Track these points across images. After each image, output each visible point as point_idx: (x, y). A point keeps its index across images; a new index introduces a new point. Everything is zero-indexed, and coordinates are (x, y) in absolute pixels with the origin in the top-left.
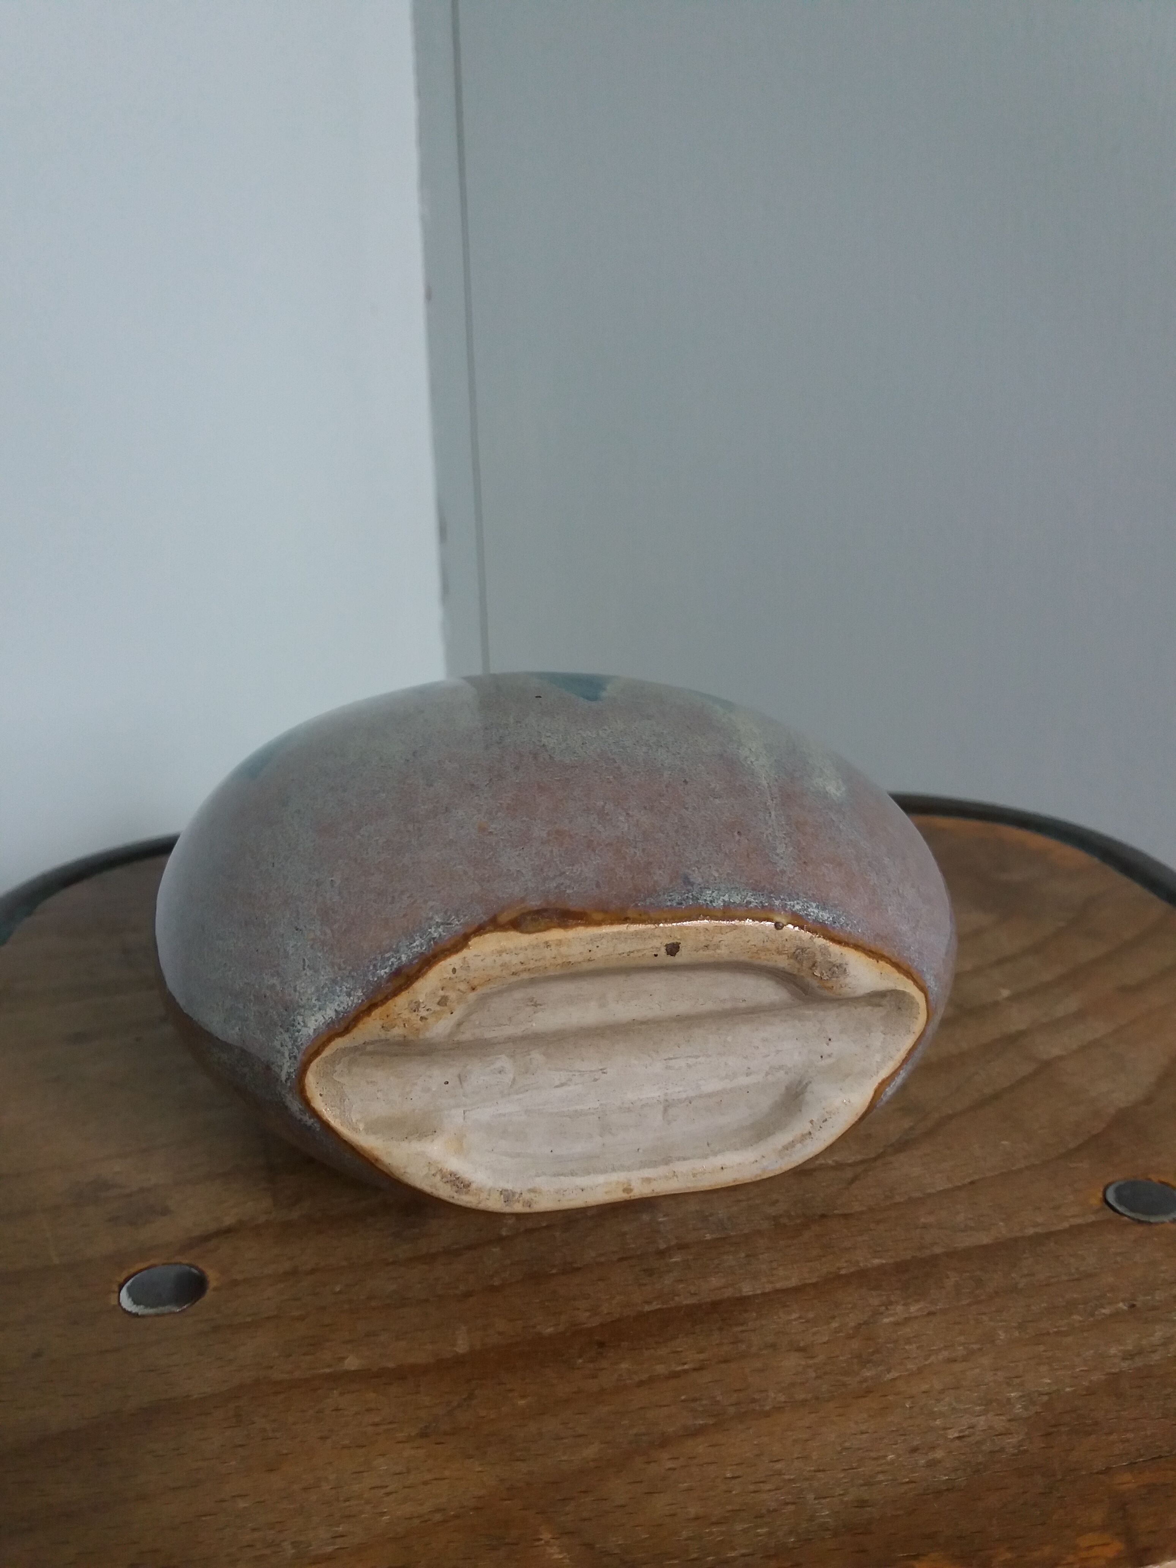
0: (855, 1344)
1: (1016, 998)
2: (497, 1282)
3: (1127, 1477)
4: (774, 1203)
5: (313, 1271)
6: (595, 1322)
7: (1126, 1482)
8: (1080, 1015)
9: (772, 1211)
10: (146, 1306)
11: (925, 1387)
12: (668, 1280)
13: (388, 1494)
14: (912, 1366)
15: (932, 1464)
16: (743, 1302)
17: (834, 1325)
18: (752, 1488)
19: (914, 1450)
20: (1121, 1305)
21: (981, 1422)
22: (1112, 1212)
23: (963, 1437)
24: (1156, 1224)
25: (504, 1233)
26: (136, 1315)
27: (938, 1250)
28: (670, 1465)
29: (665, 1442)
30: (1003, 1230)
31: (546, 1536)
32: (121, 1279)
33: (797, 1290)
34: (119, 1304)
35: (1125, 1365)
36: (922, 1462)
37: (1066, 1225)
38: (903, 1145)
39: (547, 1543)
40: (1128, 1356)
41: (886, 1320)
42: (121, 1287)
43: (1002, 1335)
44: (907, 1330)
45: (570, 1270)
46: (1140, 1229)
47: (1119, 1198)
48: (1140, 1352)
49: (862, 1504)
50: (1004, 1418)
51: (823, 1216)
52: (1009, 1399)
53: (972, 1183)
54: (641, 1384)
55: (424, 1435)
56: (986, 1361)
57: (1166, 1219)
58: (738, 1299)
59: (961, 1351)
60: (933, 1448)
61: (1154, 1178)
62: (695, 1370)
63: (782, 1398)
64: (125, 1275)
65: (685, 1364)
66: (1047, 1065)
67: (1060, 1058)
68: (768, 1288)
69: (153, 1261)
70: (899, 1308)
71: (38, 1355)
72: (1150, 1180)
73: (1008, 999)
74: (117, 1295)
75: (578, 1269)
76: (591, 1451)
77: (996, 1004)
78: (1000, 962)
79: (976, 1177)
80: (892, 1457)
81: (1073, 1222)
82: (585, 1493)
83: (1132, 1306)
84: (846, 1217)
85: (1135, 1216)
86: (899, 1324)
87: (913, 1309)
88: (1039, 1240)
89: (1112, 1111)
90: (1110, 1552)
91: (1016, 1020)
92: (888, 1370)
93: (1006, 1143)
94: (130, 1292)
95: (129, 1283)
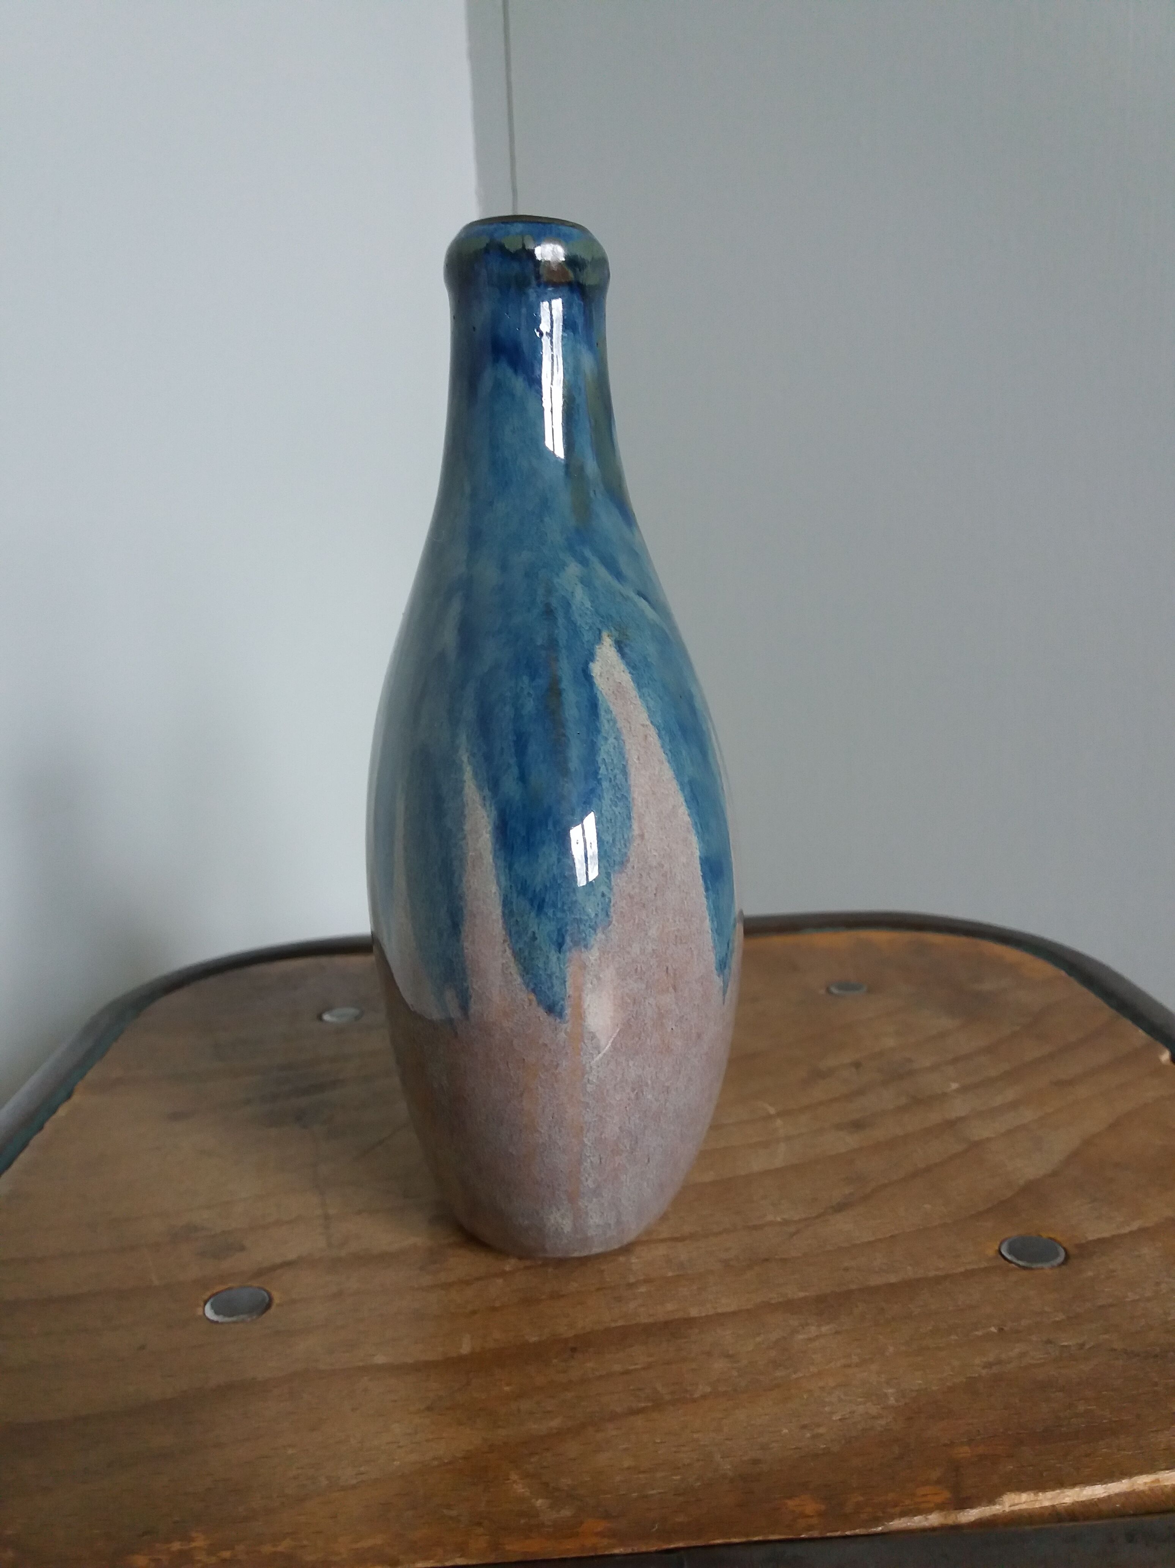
0: (772, 1354)
1: (964, 1089)
2: (497, 1304)
3: (966, 1449)
4: (727, 1250)
5: (355, 1293)
6: (571, 1334)
7: (964, 1452)
8: (1014, 1105)
9: (724, 1256)
10: (225, 1315)
11: (821, 1384)
12: (632, 1305)
13: (399, 1447)
14: (814, 1369)
15: (815, 1437)
16: (690, 1322)
17: (758, 1339)
18: (674, 1449)
19: (804, 1427)
20: (993, 1329)
21: (861, 1409)
22: (1003, 1260)
23: (844, 1419)
24: (1038, 1269)
25: (507, 1268)
26: (217, 1322)
27: (853, 1287)
28: (614, 1433)
29: (614, 1417)
30: (910, 1272)
31: (514, 1477)
32: (206, 1297)
33: (734, 1313)
34: (204, 1314)
35: (984, 1372)
36: (808, 1435)
37: (962, 1269)
38: (840, 1207)
39: (515, 1482)
40: (989, 1365)
41: (801, 1337)
42: (205, 1304)
43: (891, 1349)
44: (815, 1344)
45: (556, 1296)
46: (1024, 1273)
47: (1011, 1250)
48: (999, 1362)
49: (756, 1462)
50: (879, 1407)
51: (765, 1260)
52: (886, 1395)
53: (892, 1237)
54: (600, 1377)
55: (429, 1409)
56: (874, 1367)
57: (1046, 1266)
58: (685, 1319)
59: (855, 1359)
60: (819, 1426)
61: (1044, 1235)
62: (644, 1369)
63: (708, 1389)
64: (209, 1294)
65: (636, 1364)
66: (977, 1145)
67: (988, 1139)
68: (711, 1312)
69: (230, 1285)
70: (813, 1328)
71: (142, 1348)
72: (1040, 1236)
73: (956, 1091)
74: (202, 1308)
75: (563, 1296)
76: (555, 1423)
77: (944, 1095)
78: (955, 1060)
79: (897, 1232)
80: (785, 1431)
81: (969, 1267)
82: (547, 1450)
83: (1001, 1330)
84: (784, 1261)
85: (1021, 1263)
86: (810, 1340)
87: (824, 1329)
88: (938, 1280)
89: (1022, 1182)
90: (938, 1499)
91: (958, 1108)
92: (795, 1373)
93: (928, 1206)
94: (212, 1306)
95: (212, 1300)
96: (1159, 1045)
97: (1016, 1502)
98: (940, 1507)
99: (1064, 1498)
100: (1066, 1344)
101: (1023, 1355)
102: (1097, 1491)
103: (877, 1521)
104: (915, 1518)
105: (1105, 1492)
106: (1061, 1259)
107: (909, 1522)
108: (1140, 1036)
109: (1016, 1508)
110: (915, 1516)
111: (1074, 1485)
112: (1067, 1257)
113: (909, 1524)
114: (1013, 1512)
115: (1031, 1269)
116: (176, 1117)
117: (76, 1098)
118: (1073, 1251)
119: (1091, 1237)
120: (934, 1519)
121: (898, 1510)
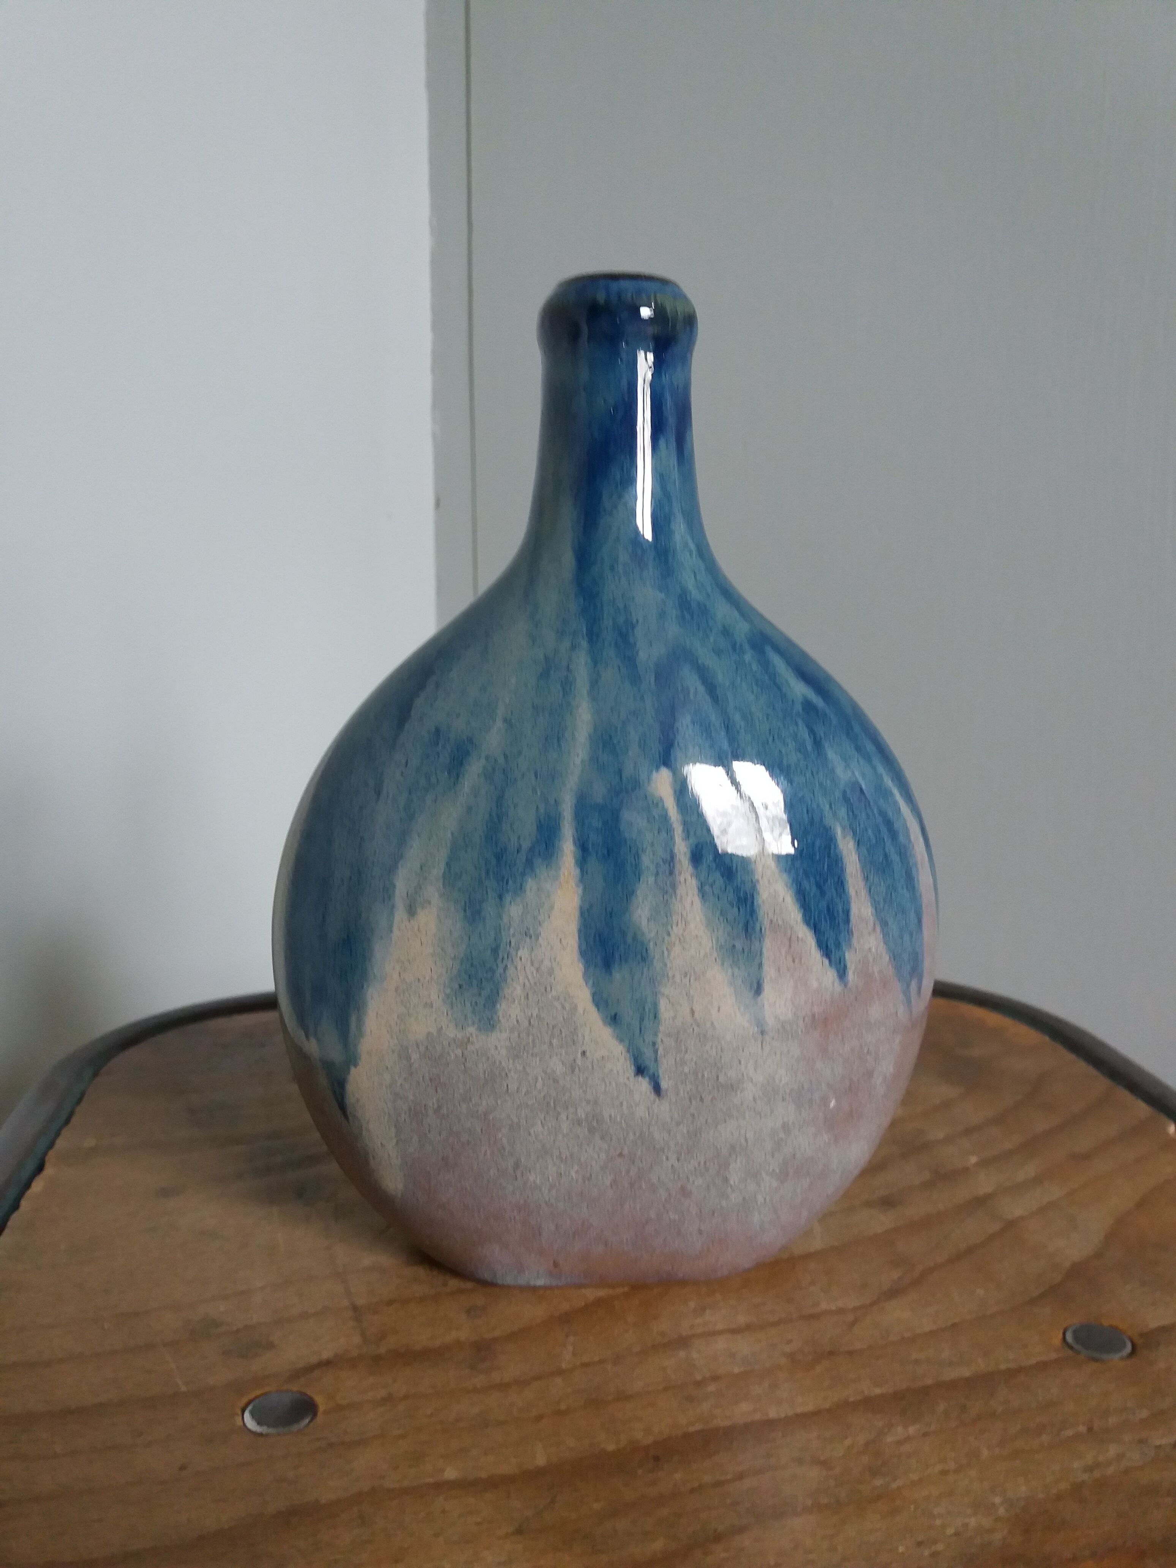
0: (865, 1459)
1: (983, 1164)
2: (563, 1407)
4: (789, 1342)
5: (406, 1397)
6: (650, 1440)
8: (1038, 1180)
9: (788, 1349)
10: (268, 1426)
11: (926, 1493)
12: (705, 1406)
14: (914, 1477)
15: (935, 1555)
16: (771, 1424)
17: (848, 1442)
19: (920, 1544)
20: (1081, 1428)
21: (973, 1522)
22: (1070, 1350)
23: (959, 1533)
24: (1108, 1361)
25: (564, 1366)
26: (260, 1434)
27: (929, 1382)
28: (724, 1555)
29: (718, 1538)
30: (981, 1365)
32: (242, 1404)
33: (813, 1414)
34: (245, 1424)
35: (1086, 1477)
36: (927, 1553)
37: (1033, 1361)
38: (893, 1293)
40: (1089, 1469)
41: (889, 1439)
42: (243, 1412)
43: (985, 1453)
44: (907, 1448)
45: (623, 1397)
46: (1094, 1365)
47: (1077, 1339)
48: (1097, 1465)
50: (990, 1518)
51: (831, 1353)
52: (993, 1504)
53: (954, 1325)
54: (692, 1491)
55: (519, 1532)
56: (974, 1473)
57: (1116, 1357)
58: (765, 1422)
59: (952, 1465)
60: (935, 1542)
61: (1105, 1322)
62: (735, 1479)
64: (244, 1400)
65: (725, 1474)
66: (1011, 1225)
67: (1022, 1218)
68: (790, 1413)
69: (267, 1389)
70: (900, 1429)
71: (183, 1468)
72: (1101, 1324)
73: (977, 1164)
74: (241, 1418)
75: (630, 1397)
76: (658, 1545)
77: (966, 1170)
78: (968, 1132)
79: (956, 1320)
80: (901, 1549)
81: (1039, 1359)
83: (1090, 1429)
84: (850, 1353)
85: (1089, 1353)
86: (900, 1443)
87: (912, 1430)
88: (1012, 1373)
89: (1067, 1264)
91: (985, 1183)
92: (895, 1480)
93: (980, 1292)
94: (252, 1414)
95: (250, 1408)
96: (1163, 1118)
100: (1158, 1443)
101: (1120, 1457)
106: (1129, 1348)
108: (1142, 1109)
112: (1134, 1347)
115: (1102, 1361)
116: (165, 1193)
117: (50, 1171)
118: (1138, 1340)
119: (1153, 1324)
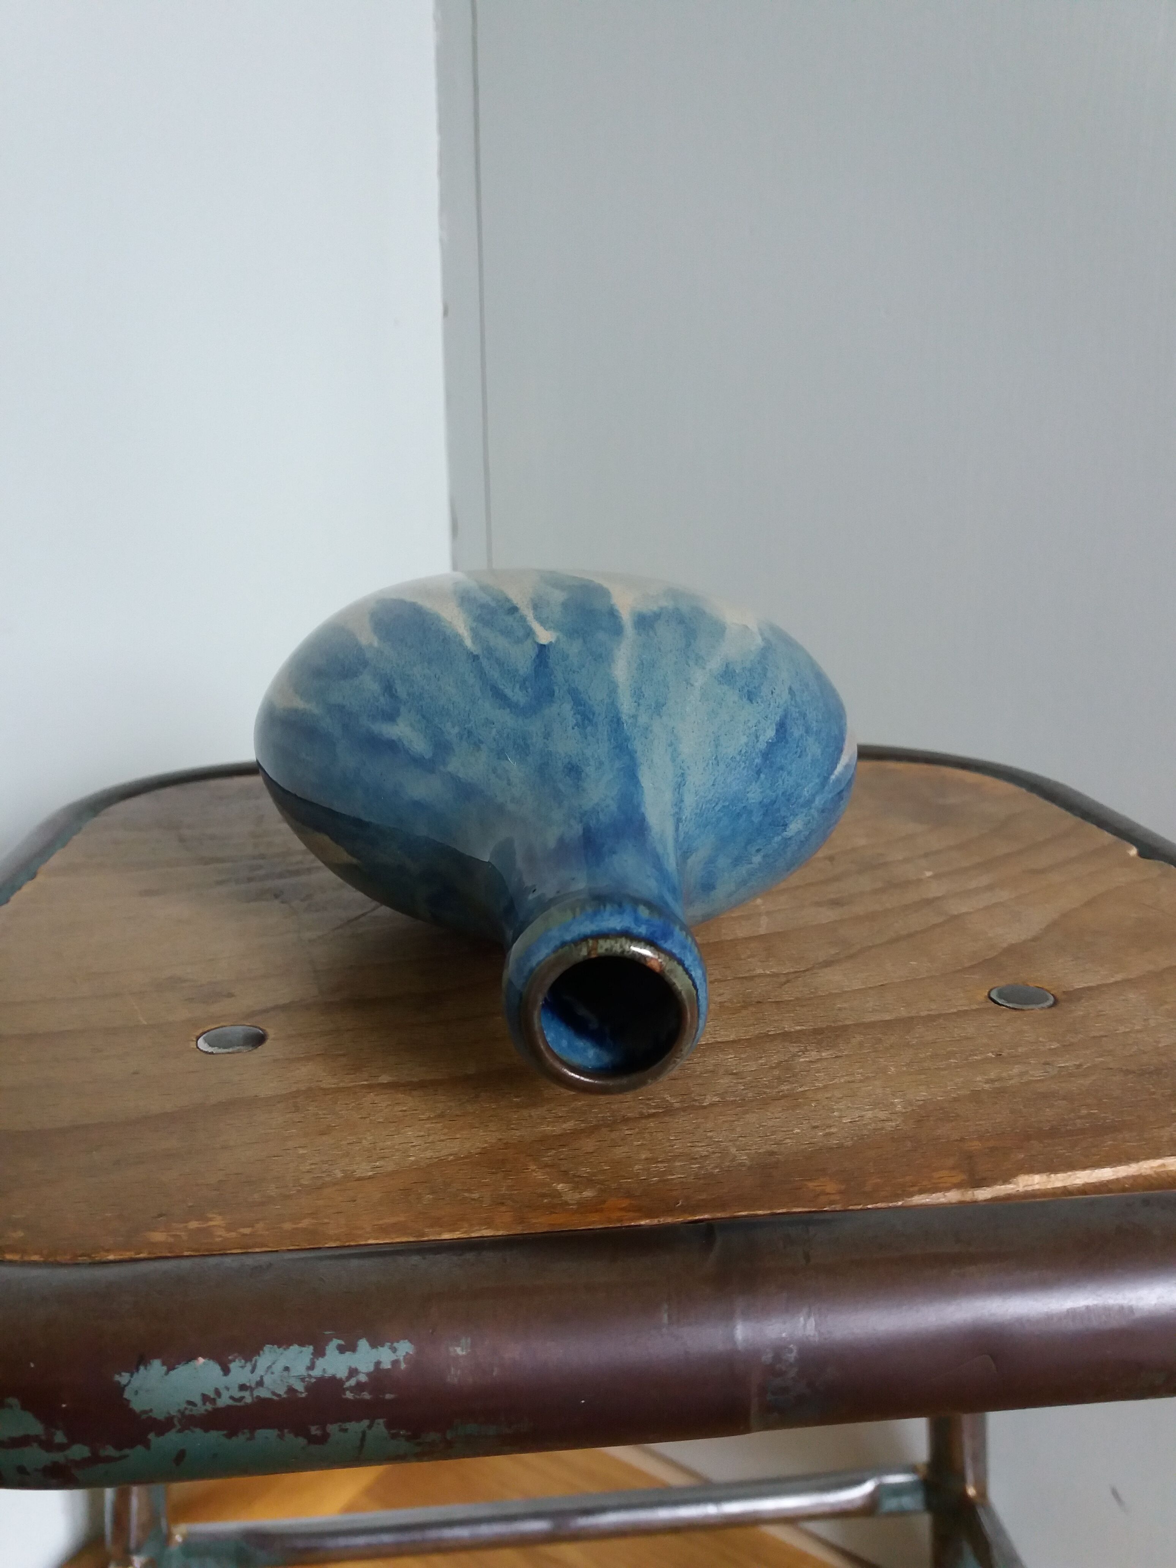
0: (776, 1072)
1: (938, 876)
3: (977, 1143)
7: (975, 1145)
8: (990, 888)
9: (719, 999)
10: (220, 1048)
11: (829, 1095)
14: (819, 1084)
15: (827, 1135)
17: (761, 1061)
18: (690, 1144)
19: (816, 1127)
20: (991, 1055)
21: (869, 1114)
22: (993, 1003)
23: (854, 1121)
24: (1026, 1010)
26: (212, 1053)
27: (848, 1022)
28: (628, 1132)
29: (626, 1120)
30: (903, 1012)
31: (532, 1167)
32: (198, 1034)
33: (734, 1042)
34: (198, 1047)
35: (987, 1086)
36: (820, 1134)
37: (955, 1010)
38: (829, 964)
39: (533, 1171)
40: (991, 1081)
41: (802, 1060)
42: (198, 1039)
43: (893, 1070)
44: (818, 1065)
46: (1013, 1013)
47: (1000, 995)
48: (1000, 1079)
49: (772, 1153)
50: (887, 1112)
51: (759, 1002)
52: (892, 1103)
53: (882, 985)
55: (440, 1116)
56: (878, 1082)
57: (1036, 1008)
59: (859, 1077)
60: (830, 1127)
61: (1032, 985)
63: (717, 1099)
64: (201, 1031)
66: (955, 918)
67: (966, 914)
68: (711, 1041)
69: (221, 1024)
70: (814, 1053)
71: (136, 1073)
72: (1027, 985)
73: (930, 877)
74: (195, 1042)
76: (568, 1125)
77: (920, 881)
78: (929, 853)
79: (885, 982)
80: (797, 1131)
81: (960, 1008)
82: (563, 1146)
83: (998, 1055)
84: (777, 1003)
85: (1011, 1005)
86: (812, 1062)
87: (825, 1054)
88: (931, 1018)
89: (1005, 945)
90: (956, 1180)
91: (935, 890)
92: (801, 1086)
93: (913, 963)
94: (205, 1040)
95: (204, 1035)
96: (1126, 844)
97: (1029, 1183)
98: (958, 1186)
99: (1075, 1180)
100: (1063, 1065)
101: (1021, 1074)
102: (1106, 1174)
103: (897, 1197)
104: (934, 1195)
105: (1113, 1175)
106: (1050, 1002)
107: (928, 1198)
108: (1107, 837)
109: (1030, 1188)
110: (934, 1193)
111: (1084, 1168)
112: (1056, 1002)
113: (928, 1200)
114: (1027, 1191)
115: (1022, 1010)
116: (148, 893)
117: (40, 878)
118: (1059, 996)
119: (1077, 986)
120: (953, 1196)
121: (916, 1188)
